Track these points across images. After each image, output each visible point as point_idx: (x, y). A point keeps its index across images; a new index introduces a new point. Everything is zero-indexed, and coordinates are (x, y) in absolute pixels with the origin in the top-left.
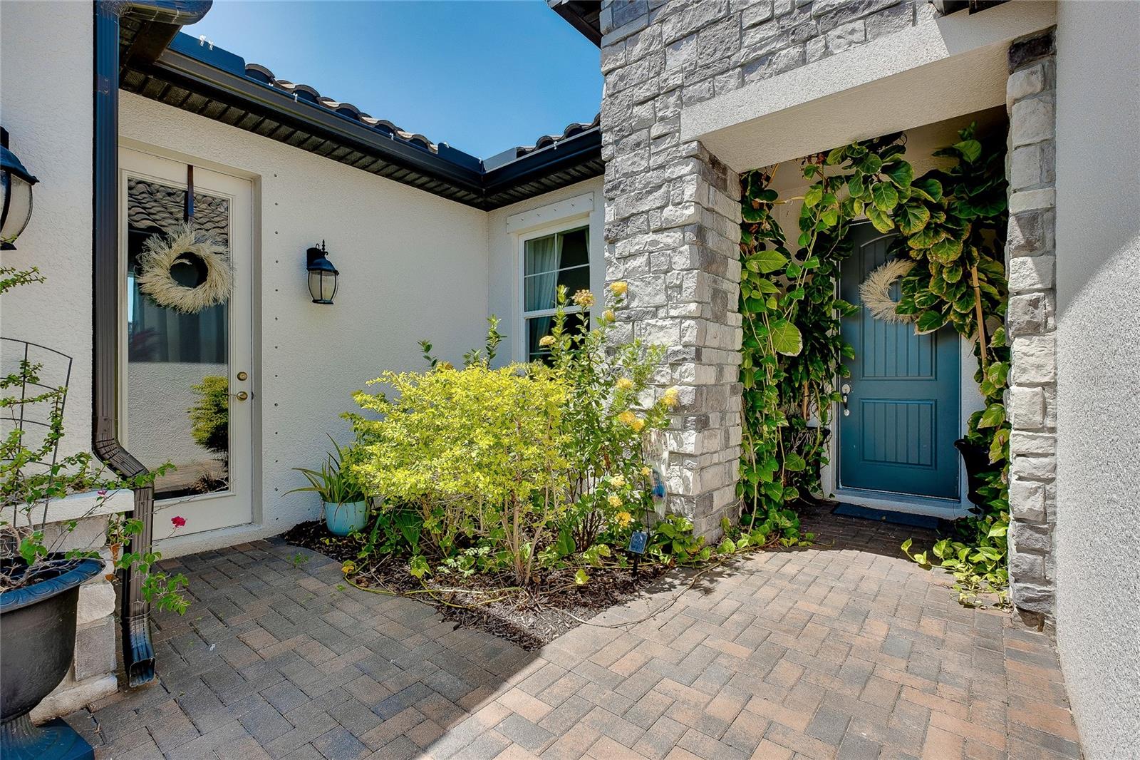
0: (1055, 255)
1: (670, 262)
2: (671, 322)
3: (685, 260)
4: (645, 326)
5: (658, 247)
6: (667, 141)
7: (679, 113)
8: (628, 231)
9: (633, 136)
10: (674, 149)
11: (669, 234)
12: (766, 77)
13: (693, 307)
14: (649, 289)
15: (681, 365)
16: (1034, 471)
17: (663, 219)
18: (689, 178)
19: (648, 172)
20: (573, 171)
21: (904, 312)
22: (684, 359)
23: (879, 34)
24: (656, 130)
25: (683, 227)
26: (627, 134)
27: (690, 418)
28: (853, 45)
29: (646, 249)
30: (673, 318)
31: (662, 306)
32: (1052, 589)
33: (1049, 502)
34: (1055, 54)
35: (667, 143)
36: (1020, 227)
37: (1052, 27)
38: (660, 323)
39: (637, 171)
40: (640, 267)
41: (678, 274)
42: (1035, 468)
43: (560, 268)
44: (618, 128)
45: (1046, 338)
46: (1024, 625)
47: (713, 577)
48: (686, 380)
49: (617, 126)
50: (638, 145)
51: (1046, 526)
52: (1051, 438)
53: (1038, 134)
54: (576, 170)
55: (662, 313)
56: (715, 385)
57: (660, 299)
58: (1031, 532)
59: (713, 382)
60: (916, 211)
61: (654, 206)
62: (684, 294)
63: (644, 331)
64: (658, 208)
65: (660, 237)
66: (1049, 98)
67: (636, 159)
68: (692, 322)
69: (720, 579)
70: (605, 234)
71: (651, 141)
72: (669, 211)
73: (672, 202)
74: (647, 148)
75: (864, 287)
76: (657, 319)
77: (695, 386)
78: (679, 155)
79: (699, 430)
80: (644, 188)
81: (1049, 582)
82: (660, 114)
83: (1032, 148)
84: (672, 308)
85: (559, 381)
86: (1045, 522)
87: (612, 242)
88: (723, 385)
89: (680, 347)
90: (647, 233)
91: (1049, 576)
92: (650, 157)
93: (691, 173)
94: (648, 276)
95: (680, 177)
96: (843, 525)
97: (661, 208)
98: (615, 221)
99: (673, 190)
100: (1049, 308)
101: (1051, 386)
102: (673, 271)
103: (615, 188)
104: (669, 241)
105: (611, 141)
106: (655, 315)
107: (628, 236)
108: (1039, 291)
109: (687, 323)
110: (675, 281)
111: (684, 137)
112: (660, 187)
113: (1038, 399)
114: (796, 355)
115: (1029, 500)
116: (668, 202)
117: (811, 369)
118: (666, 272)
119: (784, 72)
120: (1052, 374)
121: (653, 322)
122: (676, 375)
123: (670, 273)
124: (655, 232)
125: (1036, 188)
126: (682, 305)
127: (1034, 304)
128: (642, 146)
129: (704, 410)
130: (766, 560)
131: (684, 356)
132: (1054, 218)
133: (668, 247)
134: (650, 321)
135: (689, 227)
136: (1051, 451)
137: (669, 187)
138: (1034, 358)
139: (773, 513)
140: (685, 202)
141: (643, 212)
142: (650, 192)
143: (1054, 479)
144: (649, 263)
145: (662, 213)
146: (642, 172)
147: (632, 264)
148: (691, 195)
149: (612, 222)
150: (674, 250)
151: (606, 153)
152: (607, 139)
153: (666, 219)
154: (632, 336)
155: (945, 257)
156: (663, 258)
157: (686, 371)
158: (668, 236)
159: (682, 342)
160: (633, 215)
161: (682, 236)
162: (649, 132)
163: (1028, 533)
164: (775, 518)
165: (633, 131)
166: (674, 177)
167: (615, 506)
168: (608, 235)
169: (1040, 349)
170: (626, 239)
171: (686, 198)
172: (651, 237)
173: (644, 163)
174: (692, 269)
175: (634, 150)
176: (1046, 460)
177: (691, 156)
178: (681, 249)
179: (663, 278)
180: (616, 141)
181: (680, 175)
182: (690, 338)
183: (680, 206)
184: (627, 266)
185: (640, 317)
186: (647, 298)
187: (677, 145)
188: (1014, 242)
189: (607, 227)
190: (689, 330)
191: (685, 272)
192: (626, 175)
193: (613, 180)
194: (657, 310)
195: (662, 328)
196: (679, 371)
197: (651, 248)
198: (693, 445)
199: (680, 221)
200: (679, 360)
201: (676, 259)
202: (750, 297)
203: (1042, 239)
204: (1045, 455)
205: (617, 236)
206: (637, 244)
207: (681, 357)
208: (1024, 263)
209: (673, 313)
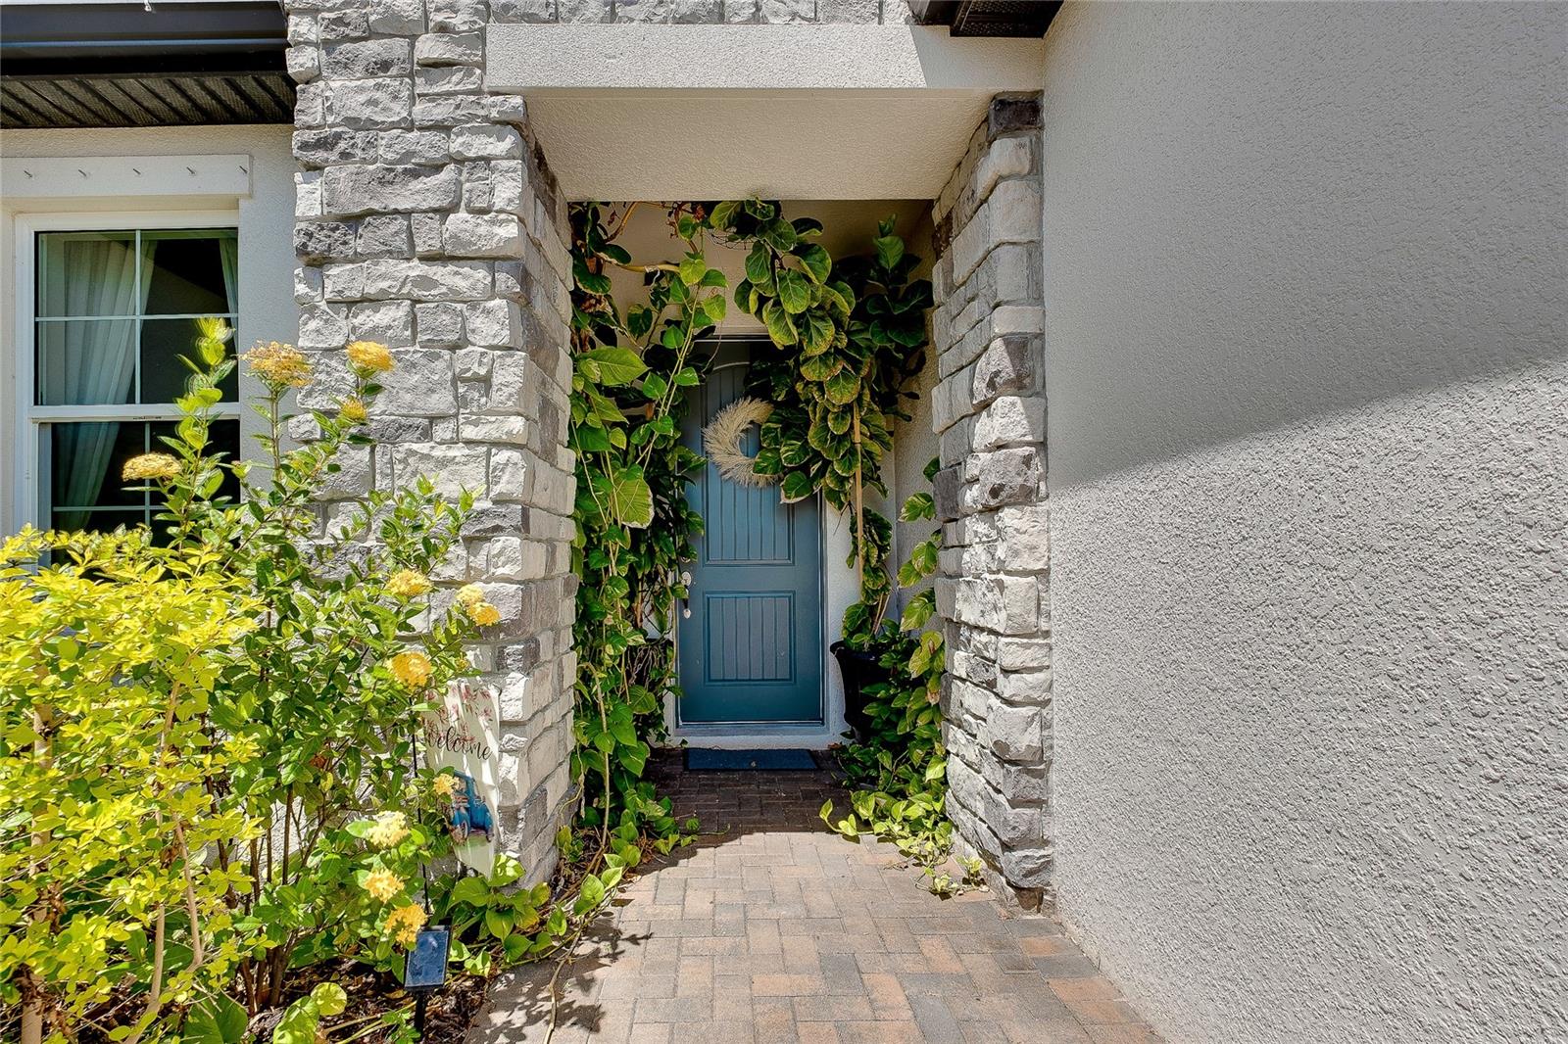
0: (1046, 399)
1: (464, 327)
2: (467, 452)
3: (497, 327)
4: (403, 455)
5: (432, 292)
6: (455, 79)
7: (483, 30)
8: (359, 245)
9: (371, 44)
10: (473, 98)
11: (461, 270)
12: (656, 19)
13: (517, 424)
14: (415, 379)
15: (488, 539)
16: (1030, 692)
17: (447, 236)
18: (505, 164)
19: (410, 130)
20: (197, 88)
21: (762, 470)
22: (497, 529)
23: (834, 18)
24: (429, 47)
25: (491, 261)
26: (357, 34)
27: (510, 649)
28: (798, 20)
29: (405, 291)
30: (469, 442)
31: (443, 417)
32: (1050, 852)
33: (1045, 733)
34: (1041, 128)
35: (452, 82)
36: (1009, 354)
37: (1037, 92)
38: (439, 452)
39: (383, 122)
40: (389, 327)
41: (482, 354)
42: (1031, 688)
43: (146, 314)
44: (332, 15)
45: (1039, 509)
46: (1021, 909)
47: (582, 971)
48: (500, 571)
49: (330, 10)
50: (385, 66)
51: (1042, 767)
52: (1046, 644)
53: (1025, 231)
54: (204, 87)
55: (442, 431)
56: (544, 579)
57: (441, 401)
58: (1028, 778)
59: (541, 574)
60: (819, 324)
61: (425, 206)
62: (495, 396)
63: (401, 467)
64: (435, 211)
65: (437, 272)
66: (1036, 186)
67: (378, 95)
68: (516, 455)
69: (599, 973)
70: (297, 241)
71: (416, 67)
72: (459, 220)
73: (467, 206)
74: (407, 80)
75: (709, 432)
76: (432, 444)
77: (519, 582)
78: (482, 113)
79: (527, 671)
80: (399, 162)
81: (1045, 843)
82: (439, 17)
83: (1018, 249)
84: (468, 422)
85: (202, 582)
86: (1041, 761)
87: (318, 263)
88: (552, 579)
89: (487, 505)
90: (408, 260)
91: (1048, 834)
92: (412, 99)
93: (509, 156)
94: (412, 349)
95: (487, 159)
96: (712, 788)
97: (443, 212)
98: (322, 218)
99: (468, 181)
100: (1041, 470)
101: (1043, 574)
102: (470, 348)
103: (324, 144)
104: (461, 284)
105: (313, 37)
106: (426, 435)
107: (357, 258)
108: (1029, 444)
109: (501, 456)
110: (475, 368)
111: (492, 80)
112: (438, 168)
113: (1033, 594)
114: (645, 527)
115: (1027, 733)
116: (458, 205)
117: (657, 549)
118: (454, 347)
119: (689, 22)
120: (1046, 559)
121: (423, 447)
122: (479, 561)
123: (463, 351)
124: (428, 258)
125: (1022, 304)
126: (493, 419)
127: (1027, 461)
128: (394, 71)
129: (531, 629)
130: (652, 897)
131: (497, 522)
132: (1043, 348)
133: (455, 296)
134: (415, 447)
135: (506, 265)
136: (1047, 663)
137: (460, 174)
138: (1026, 536)
139: (632, 797)
140: (497, 212)
141: (396, 212)
142: (414, 174)
143: (1050, 700)
144: (413, 322)
145: (443, 222)
146: (394, 126)
147: (367, 319)
148: (510, 201)
149: (317, 218)
150: (473, 304)
151: (298, 61)
152: (303, 29)
153: (454, 236)
154: (370, 478)
155: (838, 397)
156: (444, 317)
157: (500, 554)
158: (457, 273)
159: (491, 495)
160: (371, 213)
161: (490, 279)
162: (412, 46)
163: (1025, 779)
164: (636, 805)
165: (371, 34)
166: (471, 154)
167: (386, 897)
168: (305, 245)
169: (1033, 524)
170: (352, 262)
171: (499, 203)
172: (417, 268)
173: (399, 111)
174: (510, 349)
175: (373, 75)
176: (1041, 676)
177: (508, 123)
178: (491, 304)
179: (447, 357)
180: (326, 42)
181: (484, 153)
182: (509, 487)
183: (486, 217)
184: (356, 322)
185: (394, 434)
186: (408, 397)
187: (478, 92)
188: (1002, 374)
189: (303, 225)
190: (509, 469)
191: (499, 353)
192: (353, 122)
193: (318, 127)
194: (431, 423)
195: (443, 463)
196: (483, 553)
197: (417, 293)
198: (520, 703)
199: (487, 247)
200: (486, 531)
201: (477, 322)
202: (584, 423)
203: (1031, 374)
204: (1039, 669)
205: (329, 250)
206: (383, 277)
207: (489, 524)
208: (1013, 404)
209: (469, 432)
